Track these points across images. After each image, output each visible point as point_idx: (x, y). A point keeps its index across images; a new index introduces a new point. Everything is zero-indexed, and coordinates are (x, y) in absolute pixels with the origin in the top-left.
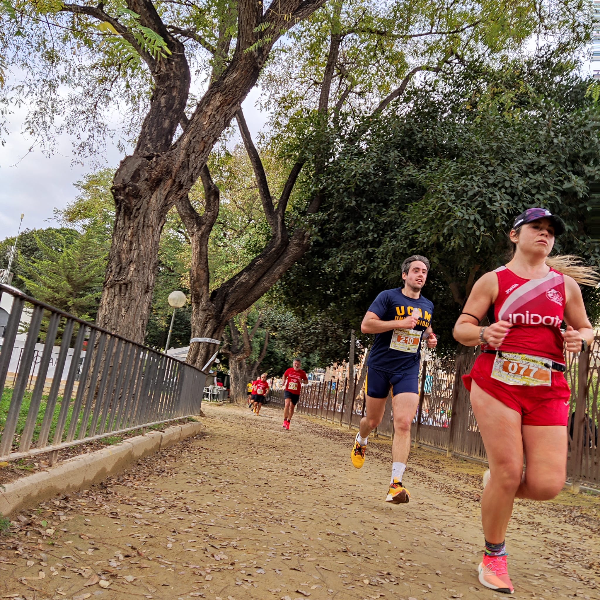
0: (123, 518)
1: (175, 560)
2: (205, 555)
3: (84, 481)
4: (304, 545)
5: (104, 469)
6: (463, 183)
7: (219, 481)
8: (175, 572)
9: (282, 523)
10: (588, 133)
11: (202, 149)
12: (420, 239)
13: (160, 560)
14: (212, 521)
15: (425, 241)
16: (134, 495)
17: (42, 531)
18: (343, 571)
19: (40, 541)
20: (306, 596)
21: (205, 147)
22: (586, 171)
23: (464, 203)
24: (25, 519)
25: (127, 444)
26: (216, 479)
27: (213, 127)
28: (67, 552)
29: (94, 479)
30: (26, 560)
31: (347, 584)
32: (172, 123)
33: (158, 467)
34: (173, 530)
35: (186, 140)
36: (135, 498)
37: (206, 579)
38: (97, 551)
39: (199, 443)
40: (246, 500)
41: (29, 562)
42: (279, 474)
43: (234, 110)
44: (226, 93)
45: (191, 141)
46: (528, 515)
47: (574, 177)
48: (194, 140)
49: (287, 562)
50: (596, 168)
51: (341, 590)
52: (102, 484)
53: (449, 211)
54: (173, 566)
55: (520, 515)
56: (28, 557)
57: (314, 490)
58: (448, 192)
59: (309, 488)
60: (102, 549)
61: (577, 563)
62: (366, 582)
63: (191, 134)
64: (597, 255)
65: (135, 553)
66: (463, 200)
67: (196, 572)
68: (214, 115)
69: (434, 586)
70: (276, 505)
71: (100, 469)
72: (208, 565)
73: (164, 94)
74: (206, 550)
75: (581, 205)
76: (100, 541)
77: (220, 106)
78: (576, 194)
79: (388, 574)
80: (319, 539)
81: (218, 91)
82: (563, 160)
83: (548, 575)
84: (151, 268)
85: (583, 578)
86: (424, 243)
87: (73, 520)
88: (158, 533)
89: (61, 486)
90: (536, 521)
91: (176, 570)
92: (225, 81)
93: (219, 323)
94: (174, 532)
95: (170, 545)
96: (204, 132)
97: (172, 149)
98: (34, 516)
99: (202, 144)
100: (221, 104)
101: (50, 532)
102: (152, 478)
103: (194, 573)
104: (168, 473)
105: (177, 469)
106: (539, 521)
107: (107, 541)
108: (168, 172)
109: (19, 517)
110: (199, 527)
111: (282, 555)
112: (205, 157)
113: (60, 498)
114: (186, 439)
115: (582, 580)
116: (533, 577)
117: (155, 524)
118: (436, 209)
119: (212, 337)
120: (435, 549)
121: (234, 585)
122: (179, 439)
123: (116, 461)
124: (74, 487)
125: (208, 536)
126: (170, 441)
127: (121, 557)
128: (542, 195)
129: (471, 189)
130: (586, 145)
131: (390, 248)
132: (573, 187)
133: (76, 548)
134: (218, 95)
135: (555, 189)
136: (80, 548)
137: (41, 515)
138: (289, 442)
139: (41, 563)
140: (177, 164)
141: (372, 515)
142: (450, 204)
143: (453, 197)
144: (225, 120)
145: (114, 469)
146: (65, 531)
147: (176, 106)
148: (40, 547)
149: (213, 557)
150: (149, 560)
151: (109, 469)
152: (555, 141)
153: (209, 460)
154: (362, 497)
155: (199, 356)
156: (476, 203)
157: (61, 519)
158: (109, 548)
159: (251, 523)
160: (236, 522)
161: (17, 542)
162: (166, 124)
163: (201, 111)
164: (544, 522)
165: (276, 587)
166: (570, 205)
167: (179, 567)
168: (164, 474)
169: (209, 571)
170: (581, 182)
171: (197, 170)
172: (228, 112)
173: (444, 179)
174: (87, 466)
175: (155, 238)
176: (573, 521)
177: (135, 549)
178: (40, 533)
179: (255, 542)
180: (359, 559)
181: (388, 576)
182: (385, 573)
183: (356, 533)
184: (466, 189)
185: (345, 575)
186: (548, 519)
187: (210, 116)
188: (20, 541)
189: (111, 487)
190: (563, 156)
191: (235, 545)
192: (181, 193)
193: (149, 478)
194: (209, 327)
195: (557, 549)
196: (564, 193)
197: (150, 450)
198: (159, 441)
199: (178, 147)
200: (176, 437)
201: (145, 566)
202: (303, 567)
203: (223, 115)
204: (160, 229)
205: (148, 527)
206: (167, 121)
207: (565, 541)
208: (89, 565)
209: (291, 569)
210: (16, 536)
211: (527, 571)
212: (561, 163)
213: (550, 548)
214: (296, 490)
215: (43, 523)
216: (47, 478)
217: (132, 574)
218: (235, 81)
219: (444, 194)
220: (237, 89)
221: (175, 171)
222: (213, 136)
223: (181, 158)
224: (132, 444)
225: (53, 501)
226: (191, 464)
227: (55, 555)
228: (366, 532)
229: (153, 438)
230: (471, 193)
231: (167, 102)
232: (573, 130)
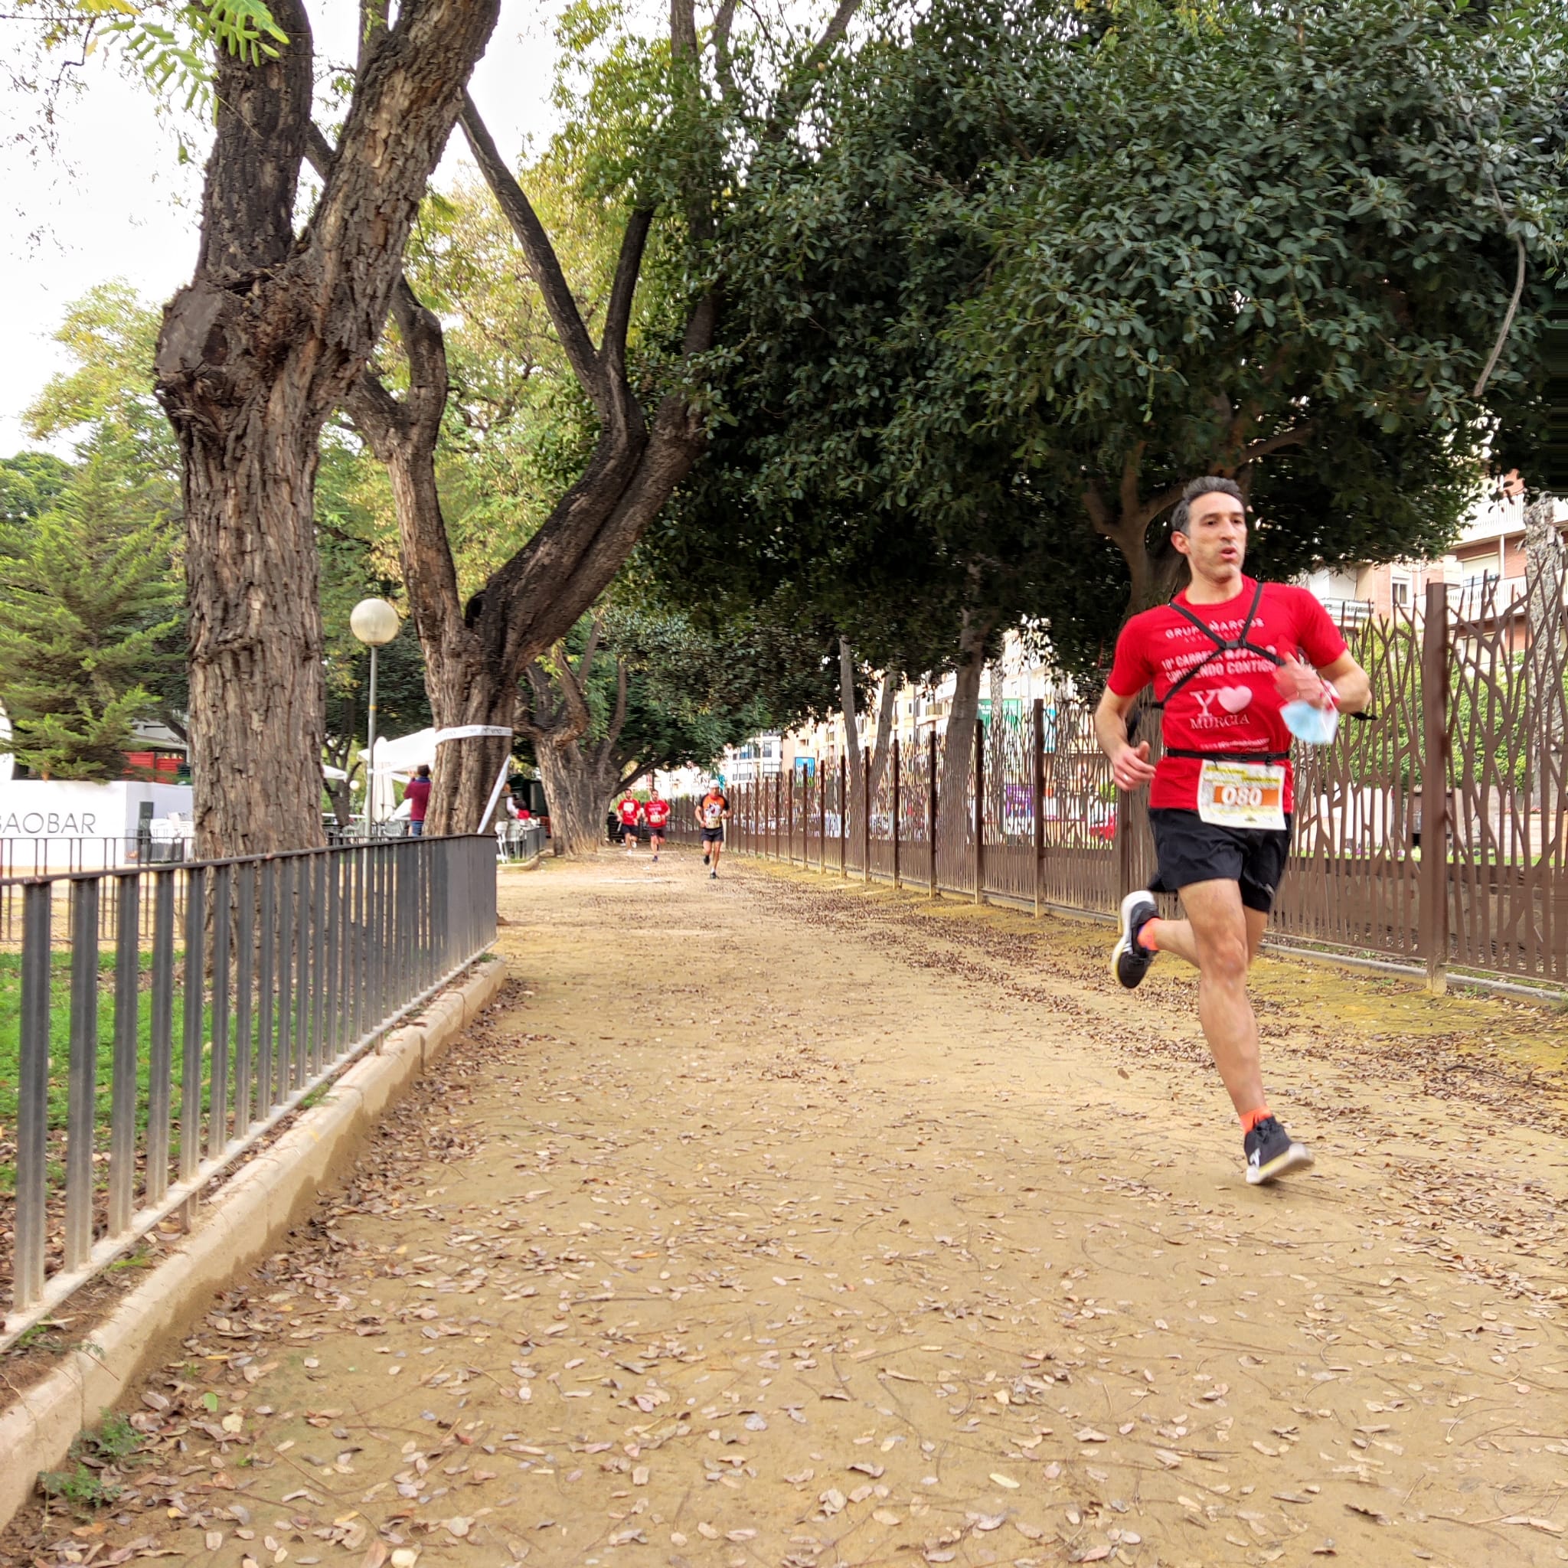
0: (393, 1328)
1: (549, 1437)
2: (613, 1402)
3: (269, 1232)
4: (838, 1312)
5: (308, 1182)
6: (1089, 231)
7: (592, 1144)
8: (557, 1476)
9: (772, 1250)
10: (1402, 51)
11: (381, 241)
12: (994, 396)
13: (514, 1446)
14: (607, 1284)
15: (1006, 399)
16: (399, 1240)
17: (213, 1429)
18: (944, 1375)
19: (217, 1461)
20: (874, 1478)
21: (387, 233)
22: (1404, 160)
23: (1099, 288)
24: (162, 1401)
25: (347, 1094)
26: (583, 1138)
27: (402, 173)
28: (291, 1478)
29: (292, 1215)
30: (198, 1532)
31: (961, 1415)
32: (281, 170)
33: (434, 1130)
34: (520, 1339)
35: (332, 220)
36: (402, 1250)
37: (636, 1480)
38: (358, 1455)
39: (511, 1024)
40: (670, 1195)
41: (209, 1536)
42: (730, 1086)
43: (448, 114)
44: (420, 70)
45: (346, 222)
46: (1337, 1089)
47: (1374, 182)
48: (356, 218)
49: (808, 1376)
50: (1430, 150)
51: (950, 1437)
52: (312, 1223)
53: (1063, 316)
54: (549, 1458)
55: (1317, 1091)
56: (203, 1522)
57: (824, 1120)
58: (1054, 265)
59: (810, 1117)
60: (370, 1447)
61: (1470, 1225)
62: (1003, 1397)
63: (345, 203)
64: (1445, 384)
65: (448, 1439)
66: (1096, 281)
67: (608, 1465)
68: (398, 141)
69: (1157, 1372)
70: (745, 1192)
71: (297, 1186)
72: (629, 1432)
73: (247, 87)
74: (614, 1386)
75: (1398, 254)
76: (359, 1423)
77: (409, 110)
78: (1383, 224)
79: (1048, 1358)
80: (869, 1281)
81: (397, 68)
82: (1343, 137)
83: (1409, 1280)
84: (306, 594)
85: (1490, 1269)
86: (1004, 406)
87: (279, 1371)
88: (487, 1357)
89: (221, 1271)
90: (1358, 1102)
91: (557, 1468)
92: (412, 35)
93: (502, 683)
94: (525, 1344)
95: (525, 1393)
96: (377, 191)
97: (299, 252)
98: (181, 1386)
99: (379, 225)
100: (412, 103)
101: (233, 1424)
102: (429, 1172)
103: (603, 1469)
104: (462, 1146)
105: (482, 1129)
106: (1365, 1102)
107: (376, 1418)
108: (303, 322)
109: (145, 1398)
110: (577, 1311)
111: (794, 1356)
112: (392, 261)
113: (228, 1304)
114: (480, 1017)
115: (1488, 1277)
116: (1376, 1291)
117: (474, 1331)
118: (1029, 313)
119: (488, 721)
120: (1140, 1248)
121: (703, 1482)
122: (463, 1025)
123: (332, 1148)
124: (251, 1258)
125: (607, 1337)
126: (444, 1039)
127: (423, 1464)
128: (1297, 239)
129: (1114, 247)
130: (1399, 86)
131: (918, 425)
132: (1374, 208)
133: (308, 1460)
134: (398, 79)
135: (1329, 220)
136: (317, 1459)
137: (197, 1378)
138: (730, 961)
139: (241, 1532)
140: (322, 295)
141: (977, 1171)
142: (1062, 297)
143: (1068, 278)
144: (430, 147)
145: (332, 1170)
146: (268, 1415)
147: (286, 119)
148: (222, 1479)
149: (635, 1402)
150: (487, 1453)
151: (318, 1176)
152: (1319, 85)
153: (551, 1077)
154: (941, 1117)
155: (464, 776)
156: (1131, 285)
157: (249, 1378)
158: (386, 1437)
159: (699, 1271)
160: (665, 1275)
161: (164, 1479)
162: (268, 176)
163: (360, 132)
164: (1376, 1104)
165: (799, 1466)
166: (1369, 254)
167: (563, 1457)
168: (455, 1150)
169: (635, 1453)
170: (1394, 194)
171: (379, 301)
172: (435, 122)
173: (1041, 224)
174: (269, 1194)
175: (301, 508)
176: (1441, 1083)
177: (447, 1427)
178: (208, 1436)
179: (721, 1329)
180: (972, 1325)
181: (1049, 1364)
182: (1040, 1356)
183: (949, 1240)
184: (1099, 249)
185: (952, 1388)
186: (1384, 1091)
187: (386, 142)
188: (169, 1473)
189: (337, 1227)
190: (1341, 126)
191: (677, 1351)
192: (348, 372)
193: (420, 1173)
194: (476, 698)
195: (1420, 1186)
196: (1352, 227)
197: (403, 1084)
198: (418, 1052)
199: (314, 243)
200: (456, 1022)
201: (484, 1474)
202: (851, 1385)
203: (423, 133)
204: (307, 480)
205: (460, 1345)
206: (269, 168)
207: (1436, 1155)
208: (351, 1507)
209: (823, 1398)
210: (157, 1462)
211: (1361, 1275)
212: (1337, 143)
213: (1400, 1185)
214: (782, 1130)
215: (209, 1401)
216: (187, 1270)
217: (460, 1512)
218: (439, 32)
219: (1043, 270)
220: (450, 55)
221: (319, 315)
222: (406, 198)
223: (328, 277)
224: (359, 1089)
225: (211, 1319)
226: (512, 1100)
227: (261, 1494)
228: (970, 1232)
229: (403, 1051)
230: (1114, 260)
231: (258, 111)
232: (1361, 45)
